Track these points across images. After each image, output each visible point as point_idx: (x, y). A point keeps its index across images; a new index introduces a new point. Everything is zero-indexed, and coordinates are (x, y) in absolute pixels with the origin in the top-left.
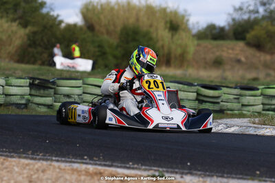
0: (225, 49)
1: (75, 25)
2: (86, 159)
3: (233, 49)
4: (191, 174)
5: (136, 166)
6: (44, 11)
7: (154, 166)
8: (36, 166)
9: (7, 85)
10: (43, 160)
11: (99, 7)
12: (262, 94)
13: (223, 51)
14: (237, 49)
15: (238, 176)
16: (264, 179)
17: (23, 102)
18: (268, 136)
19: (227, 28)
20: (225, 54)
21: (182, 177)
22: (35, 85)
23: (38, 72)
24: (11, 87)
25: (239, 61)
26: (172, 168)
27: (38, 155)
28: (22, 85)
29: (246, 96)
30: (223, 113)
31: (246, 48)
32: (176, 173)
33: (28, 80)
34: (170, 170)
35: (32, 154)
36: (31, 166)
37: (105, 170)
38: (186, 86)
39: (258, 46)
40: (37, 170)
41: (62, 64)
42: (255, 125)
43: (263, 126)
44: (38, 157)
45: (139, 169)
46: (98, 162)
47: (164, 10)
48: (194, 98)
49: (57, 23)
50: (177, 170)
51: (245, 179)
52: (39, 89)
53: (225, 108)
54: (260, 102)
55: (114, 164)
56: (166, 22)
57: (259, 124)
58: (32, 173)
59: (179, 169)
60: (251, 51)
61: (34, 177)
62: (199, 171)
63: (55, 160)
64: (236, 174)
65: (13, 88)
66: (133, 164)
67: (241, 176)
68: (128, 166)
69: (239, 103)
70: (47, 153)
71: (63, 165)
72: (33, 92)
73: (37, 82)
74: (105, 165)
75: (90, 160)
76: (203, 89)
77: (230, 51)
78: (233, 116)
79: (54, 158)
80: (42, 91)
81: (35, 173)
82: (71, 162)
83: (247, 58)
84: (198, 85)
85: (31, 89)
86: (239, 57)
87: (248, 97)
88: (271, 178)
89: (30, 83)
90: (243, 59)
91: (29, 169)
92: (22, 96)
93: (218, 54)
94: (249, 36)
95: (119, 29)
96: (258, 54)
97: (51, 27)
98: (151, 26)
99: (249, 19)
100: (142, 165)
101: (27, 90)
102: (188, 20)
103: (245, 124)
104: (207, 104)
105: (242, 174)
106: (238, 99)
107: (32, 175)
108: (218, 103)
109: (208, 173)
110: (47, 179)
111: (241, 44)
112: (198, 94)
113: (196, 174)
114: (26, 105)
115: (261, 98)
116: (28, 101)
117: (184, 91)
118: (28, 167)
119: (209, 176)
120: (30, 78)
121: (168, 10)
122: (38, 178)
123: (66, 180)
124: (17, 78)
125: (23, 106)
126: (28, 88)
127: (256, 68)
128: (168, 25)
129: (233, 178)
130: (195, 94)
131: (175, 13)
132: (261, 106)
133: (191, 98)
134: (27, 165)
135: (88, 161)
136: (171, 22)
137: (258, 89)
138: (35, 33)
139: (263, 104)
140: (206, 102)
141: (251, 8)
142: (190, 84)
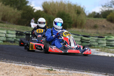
0: (98, 21)
1: (40, 11)
2: (25, 63)
3: (101, 22)
4: (64, 69)
5: (44, 66)
6: (28, 5)
7: (51, 66)
8: (5, 65)
9: (7, 33)
10: (9, 62)
11: (49, 4)
12: (106, 40)
13: (98, 22)
14: (103, 22)
15: (81, 71)
16: (91, 72)
17: (13, 40)
18: (101, 56)
19: (100, 13)
20: (98, 23)
21: (60, 70)
22: (18, 34)
23: (23, 29)
24: (8, 34)
25: (104, 26)
26: (57, 67)
27: (8, 61)
28: (13, 33)
29: (100, 40)
30: (91, 47)
31: (106, 22)
32: (59, 69)
33: (15, 32)
34: (56, 67)
35: (6, 60)
36: (3, 65)
37: (31, 67)
38: (76, 36)
39: (111, 20)
40: (5, 66)
41: (34, 26)
42: (97, 52)
43: (100, 52)
44: (7, 61)
45: (45, 67)
46: (30, 64)
47: (75, 6)
48: (80, 40)
49: (33, 10)
50: (59, 68)
51: (84, 72)
52: (20, 36)
53: (92, 45)
54: (105, 43)
55: (36, 65)
56: (75, 11)
57: (99, 51)
58: (3, 67)
59: (60, 67)
60: (108, 23)
61: (3, 69)
62: (68, 68)
63: (14, 63)
64: (81, 70)
65: (9, 35)
66: (43, 65)
67: (82, 71)
68: (41, 66)
69: (97, 43)
70: (12, 60)
71: (16, 65)
72: (17, 37)
73: (19, 33)
74: (32, 65)
75: (27, 63)
76: (83, 37)
77: (100, 22)
78: (94, 48)
79: (14, 62)
80: (21, 36)
81: (4, 67)
82: (20, 64)
83: (107, 25)
84: (81, 35)
85: (16, 35)
86: (104, 25)
87: (100, 41)
88: (94, 71)
89: (16, 33)
90: (105, 26)
91: (2, 66)
92: (13, 38)
93: (96, 23)
94: (108, 17)
95: (57, 12)
96: (111, 24)
97: (30, 11)
98: (70, 12)
99: (108, 10)
100: (46, 65)
101: (15, 36)
102: (84, 10)
103: (94, 51)
104: (85, 43)
105: (83, 70)
106: (97, 41)
107: (2, 68)
108: (89, 43)
109: (70, 69)
110: (8, 70)
111: (105, 20)
112: (81, 39)
113: (66, 69)
114: (14, 42)
115: (106, 41)
116: (15, 40)
117: (76, 38)
118: (2, 65)
119: (70, 70)
120: (16, 31)
121: (77, 6)
122: (4, 69)
123: (15, 70)
124: (11, 31)
125: (13, 42)
126: (15, 35)
127: (111, 29)
128: (76, 12)
129: (79, 71)
130: (80, 39)
131: (79, 7)
132: (106, 44)
133: (79, 40)
134: (2, 64)
135: (26, 63)
136: (78, 11)
137: (105, 38)
138: (23, 13)
139: (106, 43)
140: (84, 42)
141: (109, 6)
142: (78, 35)
